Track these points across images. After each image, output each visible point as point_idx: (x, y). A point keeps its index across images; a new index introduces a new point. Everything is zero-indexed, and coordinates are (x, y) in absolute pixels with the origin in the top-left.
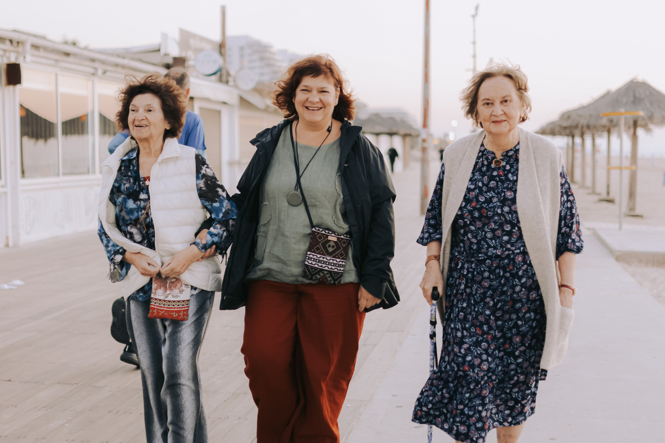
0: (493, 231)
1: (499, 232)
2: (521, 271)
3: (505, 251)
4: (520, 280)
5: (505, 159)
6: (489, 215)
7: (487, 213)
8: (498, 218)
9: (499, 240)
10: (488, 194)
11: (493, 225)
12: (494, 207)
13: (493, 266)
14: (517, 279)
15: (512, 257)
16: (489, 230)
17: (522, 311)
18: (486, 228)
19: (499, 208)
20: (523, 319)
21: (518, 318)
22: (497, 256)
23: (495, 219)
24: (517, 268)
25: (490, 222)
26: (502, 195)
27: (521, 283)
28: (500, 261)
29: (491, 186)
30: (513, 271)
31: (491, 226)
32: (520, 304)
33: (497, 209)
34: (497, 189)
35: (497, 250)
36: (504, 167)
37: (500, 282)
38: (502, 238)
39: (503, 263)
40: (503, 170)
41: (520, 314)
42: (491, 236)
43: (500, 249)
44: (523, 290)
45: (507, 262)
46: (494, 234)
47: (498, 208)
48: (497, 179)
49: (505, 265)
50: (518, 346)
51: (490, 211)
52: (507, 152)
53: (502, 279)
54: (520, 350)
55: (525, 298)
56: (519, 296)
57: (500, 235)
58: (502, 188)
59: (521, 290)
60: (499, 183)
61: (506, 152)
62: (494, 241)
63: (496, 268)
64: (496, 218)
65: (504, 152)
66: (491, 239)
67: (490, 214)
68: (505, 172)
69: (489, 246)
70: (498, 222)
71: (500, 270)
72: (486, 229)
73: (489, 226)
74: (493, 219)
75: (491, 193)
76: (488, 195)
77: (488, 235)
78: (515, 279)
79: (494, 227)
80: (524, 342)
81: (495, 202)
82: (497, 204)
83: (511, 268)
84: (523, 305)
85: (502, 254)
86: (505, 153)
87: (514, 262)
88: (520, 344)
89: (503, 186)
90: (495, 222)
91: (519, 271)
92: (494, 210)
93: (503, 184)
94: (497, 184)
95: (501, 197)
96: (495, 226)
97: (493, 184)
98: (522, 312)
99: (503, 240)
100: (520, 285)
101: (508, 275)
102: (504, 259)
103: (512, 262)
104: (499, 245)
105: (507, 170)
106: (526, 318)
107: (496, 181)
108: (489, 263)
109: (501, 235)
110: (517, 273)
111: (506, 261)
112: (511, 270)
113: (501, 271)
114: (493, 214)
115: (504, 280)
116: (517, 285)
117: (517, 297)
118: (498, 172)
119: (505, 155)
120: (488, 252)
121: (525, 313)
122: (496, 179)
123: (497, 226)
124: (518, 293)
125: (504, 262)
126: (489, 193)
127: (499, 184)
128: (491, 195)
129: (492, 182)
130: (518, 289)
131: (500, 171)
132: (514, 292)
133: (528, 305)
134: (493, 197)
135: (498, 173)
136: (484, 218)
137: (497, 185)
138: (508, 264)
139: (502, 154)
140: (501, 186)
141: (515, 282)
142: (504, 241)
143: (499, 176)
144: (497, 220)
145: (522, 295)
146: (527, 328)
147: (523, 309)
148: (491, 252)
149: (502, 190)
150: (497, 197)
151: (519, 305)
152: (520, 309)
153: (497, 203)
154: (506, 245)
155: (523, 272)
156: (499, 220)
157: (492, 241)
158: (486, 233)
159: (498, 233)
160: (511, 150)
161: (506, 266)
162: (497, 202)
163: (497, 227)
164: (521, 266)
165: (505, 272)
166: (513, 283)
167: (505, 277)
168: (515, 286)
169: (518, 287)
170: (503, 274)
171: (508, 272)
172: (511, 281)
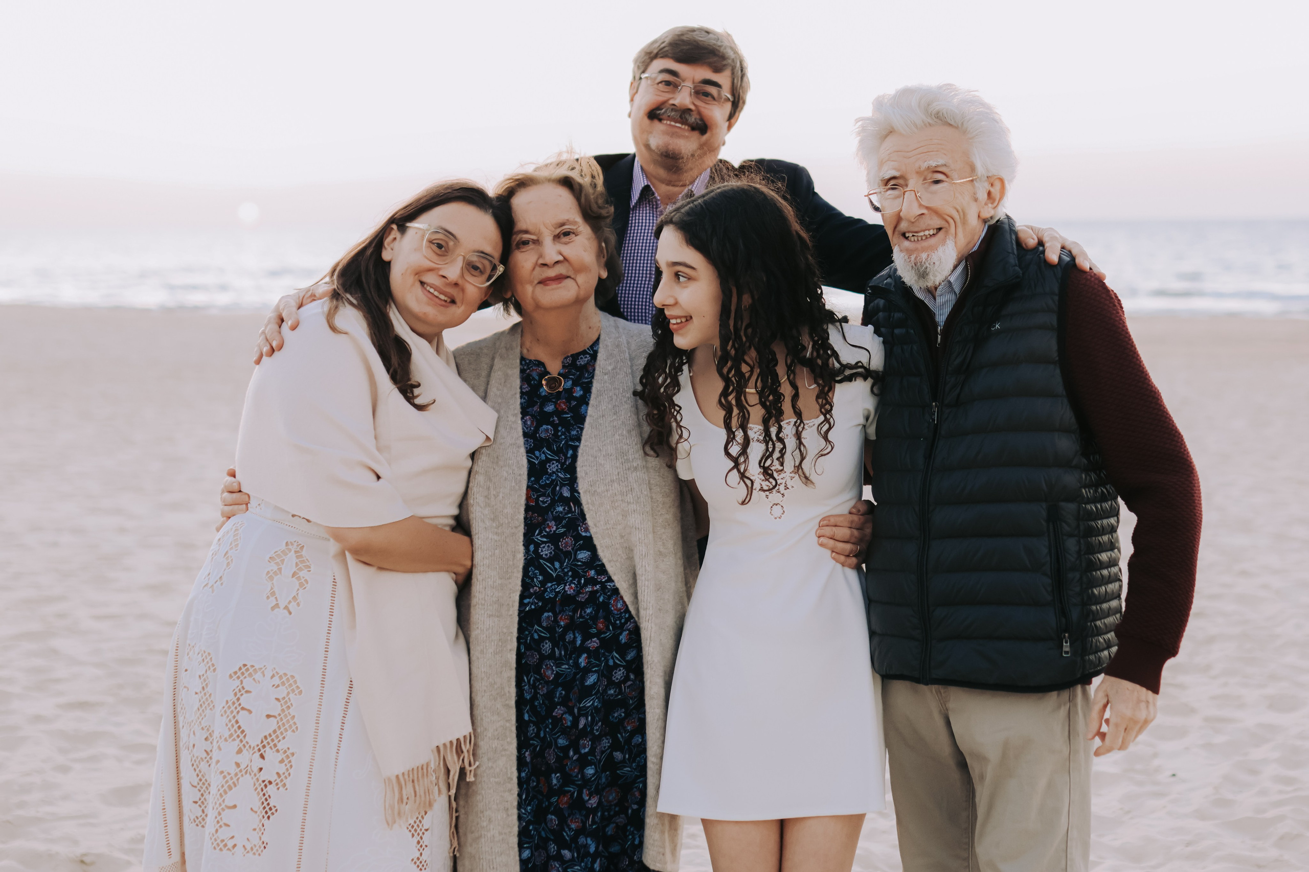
0: (554, 539)
1: (569, 540)
2: (625, 633)
3: (586, 585)
5: (569, 373)
6: (541, 503)
7: (537, 499)
8: (564, 509)
9: (569, 560)
10: (537, 453)
11: (552, 527)
12: (553, 484)
13: (559, 626)
14: (618, 653)
15: (601, 599)
16: (545, 540)
17: (624, 728)
18: (538, 535)
19: (565, 485)
21: (615, 746)
22: (568, 600)
23: (556, 512)
24: (614, 625)
25: (545, 520)
26: (567, 453)
27: (626, 661)
28: (575, 611)
29: (543, 435)
30: (605, 632)
31: (547, 530)
32: (623, 710)
33: (560, 488)
34: (556, 442)
35: (565, 585)
36: (569, 391)
37: (576, 664)
38: (575, 555)
39: (581, 616)
40: (566, 399)
41: (619, 736)
42: (551, 553)
43: (571, 582)
44: (632, 677)
45: (591, 613)
46: (557, 547)
47: (562, 485)
48: (554, 421)
49: (588, 619)
50: (612, 813)
51: (543, 495)
52: (575, 357)
53: (579, 656)
54: (617, 824)
55: (635, 697)
56: (619, 694)
57: (570, 549)
58: (566, 437)
59: (627, 678)
60: (560, 428)
61: (572, 356)
62: (557, 565)
63: (567, 628)
64: (560, 509)
65: (566, 358)
66: (551, 560)
67: (543, 502)
68: (570, 404)
69: (548, 578)
70: (564, 518)
71: (574, 634)
72: (538, 538)
73: (545, 528)
74: (552, 513)
75: (544, 453)
76: (537, 458)
77: (542, 551)
78: (611, 652)
79: (554, 531)
80: (626, 805)
81: (554, 472)
82: (558, 476)
83: (601, 626)
84: (628, 715)
85: (578, 593)
86: (569, 360)
87: (608, 613)
88: (617, 809)
89: (570, 433)
90: (558, 519)
91: (621, 634)
92: (554, 490)
93: (569, 431)
94: (556, 431)
95: (566, 458)
96: (557, 529)
97: (547, 430)
98: (626, 731)
99: (578, 561)
100: (624, 667)
101: (594, 643)
102: (583, 606)
103: (601, 613)
104: (570, 573)
105: (575, 398)
106: (636, 745)
107: (552, 424)
108: (548, 617)
109: (573, 549)
110: (616, 637)
111: (589, 610)
112: (600, 632)
113: (577, 635)
114: (553, 500)
115: (586, 658)
116: (616, 666)
117: (617, 696)
118: (555, 403)
119: (569, 365)
120: (545, 590)
121: (633, 734)
122: (551, 420)
123: (563, 527)
124: (618, 685)
125: (585, 612)
126: (540, 452)
127: (559, 431)
128: (543, 457)
129: (545, 427)
130: (618, 675)
131: (560, 402)
132: (611, 683)
134: (548, 460)
135: (555, 407)
136: (530, 513)
137: (555, 435)
138: (594, 618)
139: (563, 362)
140: (563, 434)
141: (612, 658)
142: (579, 563)
143: (558, 413)
144: (561, 512)
145: (627, 690)
146: (635, 769)
147: (628, 723)
148: (551, 591)
149: (566, 443)
150: (557, 461)
151: (619, 713)
152: (621, 721)
153: (559, 474)
154: (586, 572)
155: (628, 634)
156: (567, 514)
157: (553, 565)
158: (537, 546)
159: (566, 543)
160: (584, 352)
161: (591, 622)
162: (557, 470)
163: (562, 530)
164: (623, 621)
165: (587, 637)
166: (607, 661)
167: (587, 650)
168: (611, 669)
169: (620, 670)
170: (583, 642)
171: (594, 636)
172: (602, 657)
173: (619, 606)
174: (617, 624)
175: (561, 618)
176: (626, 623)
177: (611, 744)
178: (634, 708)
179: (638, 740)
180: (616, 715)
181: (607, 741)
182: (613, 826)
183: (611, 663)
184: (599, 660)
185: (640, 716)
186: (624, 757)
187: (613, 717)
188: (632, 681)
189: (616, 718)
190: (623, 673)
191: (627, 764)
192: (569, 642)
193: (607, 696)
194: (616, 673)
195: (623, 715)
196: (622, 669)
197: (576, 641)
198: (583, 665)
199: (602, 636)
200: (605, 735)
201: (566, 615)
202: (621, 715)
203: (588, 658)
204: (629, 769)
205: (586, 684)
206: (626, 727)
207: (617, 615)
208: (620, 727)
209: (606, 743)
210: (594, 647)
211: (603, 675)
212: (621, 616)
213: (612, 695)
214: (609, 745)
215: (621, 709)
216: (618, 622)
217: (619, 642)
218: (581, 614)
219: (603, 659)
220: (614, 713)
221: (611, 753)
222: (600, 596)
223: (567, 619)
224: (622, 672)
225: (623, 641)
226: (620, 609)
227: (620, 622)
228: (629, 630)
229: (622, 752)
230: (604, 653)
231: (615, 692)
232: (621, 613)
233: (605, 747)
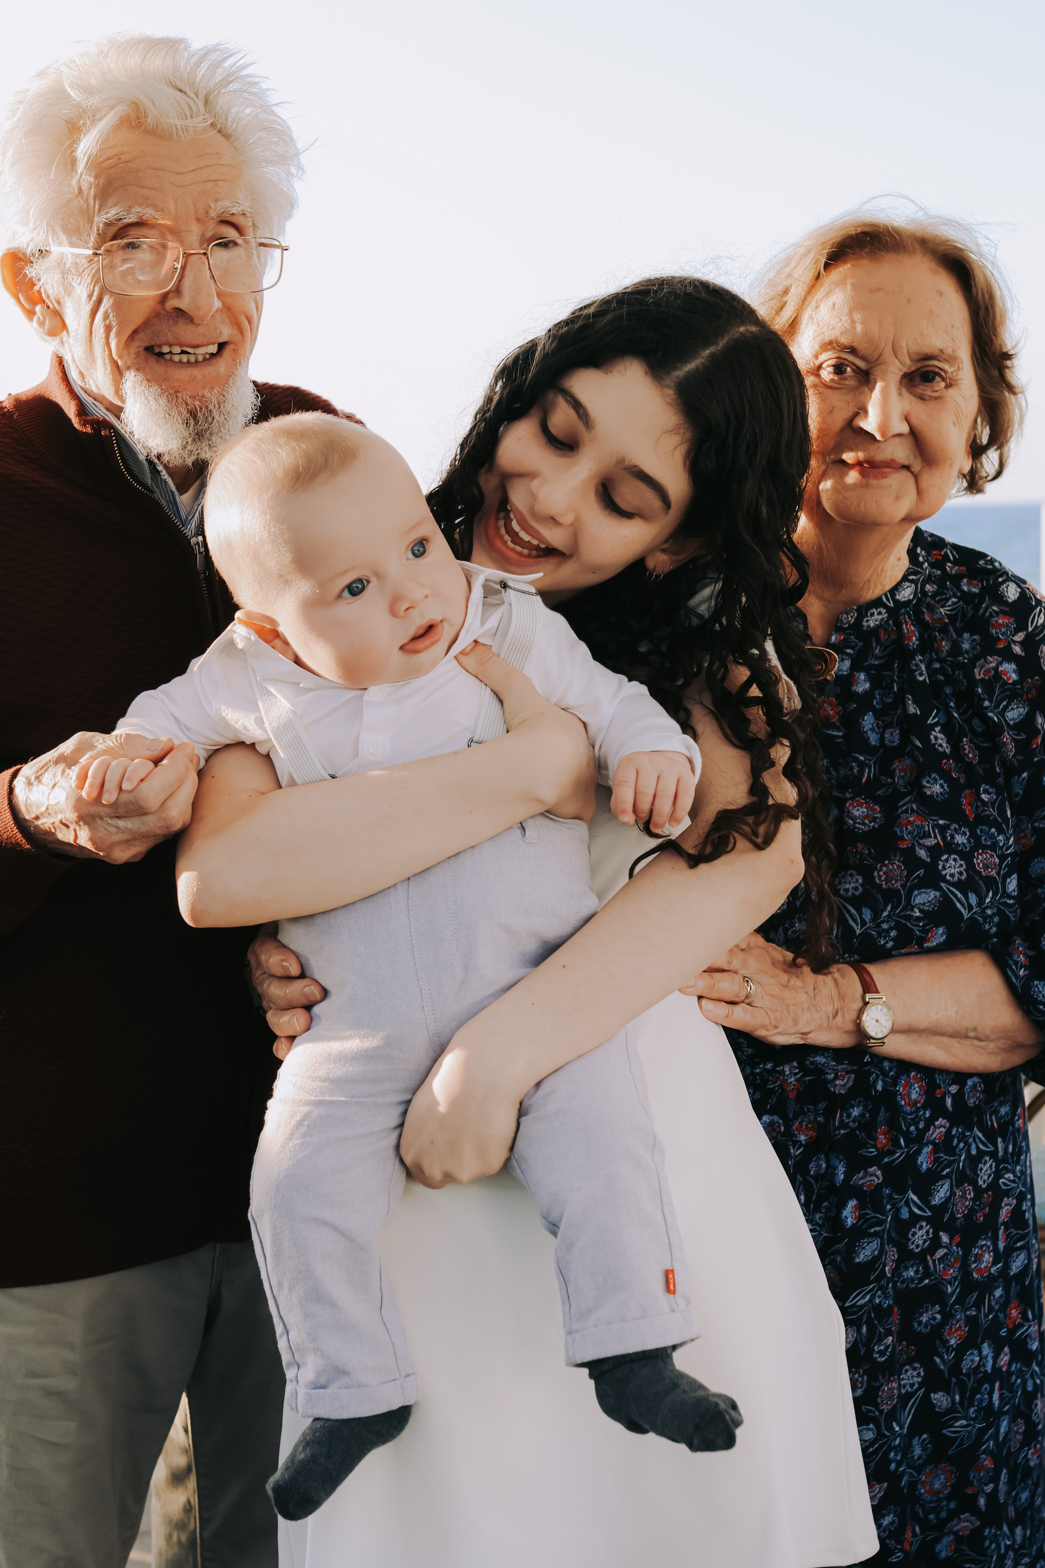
2: (928, 1149)
4: (925, 1195)
14: (914, 1193)
20: (954, 1380)
27: (932, 1208)
30: (891, 1153)
32: (937, 1307)
39: (843, 1125)
41: (938, 1360)
44: (945, 1239)
49: (853, 1130)
53: (843, 1205)
55: (955, 1278)
56: (927, 1274)
59: (935, 1244)
83: (882, 1139)
84: (946, 1315)
87: (895, 1112)
88: (952, 1505)
91: (918, 1152)
98: (948, 1349)
101: (869, 1178)
103: (882, 1115)
106: (968, 1375)
110: (910, 1159)
111: (856, 1112)
112: (883, 1154)
116: (914, 1219)
117: (921, 1280)
121: (961, 1351)
124: (921, 1257)
125: (849, 1116)
130: (920, 1236)
132: (906, 1256)
133: (968, 1309)
138: (868, 1127)
141: (907, 1204)
145: (939, 1267)
147: (949, 1333)
151: (929, 1315)
152: (937, 1331)
161: (861, 1136)
165: (857, 1165)
166: (897, 1211)
167: (858, 1192)
168: (904, 1227)
169: (921, 1228)
170: (849, 1175)
171: (872, 1161)
172: (888, 1203)
173: (914, 1096)
174: (911, 1133)
175: (799, 1129)
176: (926, 1129)
177: (924, 1378)
178: (955, 1303)
179: (972, 1361)
180: (924, 1319)
181: (915, 1373)
182: (947, 1540)
183: (905, 1214)
184: (884, 1213)
185: (968, 1313)
186: (953, 1400)
187: (920, 1323)
188: (946, 1247)
189: (926, 1326)
190: (927, 1232)
191: (959, 1412)
192: (817, 1177)
193: (902, 1283)
194: (914, 1234)
195: (938, 1316)
196: (924, 1224)
197: (834, 1175)
198: (850, 1221)
199: (886, 1160)
200: (910, 1361)
201: (810, 1122)
202: (934, 1319)
203: (860, 1207)
204: (964, 1422)
205: (857, 1260)
206: (948, 1341)
207: (911, 1114)
208: (937, 1342)
209: (912, 1377)
210: (871, 1185)
211: (891, 1241)
212: (917, 1116)
213: (912, 1280)
214: (920, 1380)
215: (933, 1305)
216: (912, 1128)
217: (916, 1168)
218: (841, 1121)
219: (889, 1207)
220: (921, 1315)
221: (926, 1398)
222: (876, 1081)
223: (812, 1129)
224: (924, 1231)
225: (924, 1166)
226: (916, 1102)
227: (917, 1129)
228: (933, 1143)
229: (948, 1392)
230: (890, 1195)
231: (917, 1272)
232: (918, 1110)
233: (912, 1385)
